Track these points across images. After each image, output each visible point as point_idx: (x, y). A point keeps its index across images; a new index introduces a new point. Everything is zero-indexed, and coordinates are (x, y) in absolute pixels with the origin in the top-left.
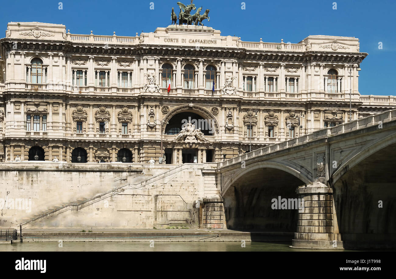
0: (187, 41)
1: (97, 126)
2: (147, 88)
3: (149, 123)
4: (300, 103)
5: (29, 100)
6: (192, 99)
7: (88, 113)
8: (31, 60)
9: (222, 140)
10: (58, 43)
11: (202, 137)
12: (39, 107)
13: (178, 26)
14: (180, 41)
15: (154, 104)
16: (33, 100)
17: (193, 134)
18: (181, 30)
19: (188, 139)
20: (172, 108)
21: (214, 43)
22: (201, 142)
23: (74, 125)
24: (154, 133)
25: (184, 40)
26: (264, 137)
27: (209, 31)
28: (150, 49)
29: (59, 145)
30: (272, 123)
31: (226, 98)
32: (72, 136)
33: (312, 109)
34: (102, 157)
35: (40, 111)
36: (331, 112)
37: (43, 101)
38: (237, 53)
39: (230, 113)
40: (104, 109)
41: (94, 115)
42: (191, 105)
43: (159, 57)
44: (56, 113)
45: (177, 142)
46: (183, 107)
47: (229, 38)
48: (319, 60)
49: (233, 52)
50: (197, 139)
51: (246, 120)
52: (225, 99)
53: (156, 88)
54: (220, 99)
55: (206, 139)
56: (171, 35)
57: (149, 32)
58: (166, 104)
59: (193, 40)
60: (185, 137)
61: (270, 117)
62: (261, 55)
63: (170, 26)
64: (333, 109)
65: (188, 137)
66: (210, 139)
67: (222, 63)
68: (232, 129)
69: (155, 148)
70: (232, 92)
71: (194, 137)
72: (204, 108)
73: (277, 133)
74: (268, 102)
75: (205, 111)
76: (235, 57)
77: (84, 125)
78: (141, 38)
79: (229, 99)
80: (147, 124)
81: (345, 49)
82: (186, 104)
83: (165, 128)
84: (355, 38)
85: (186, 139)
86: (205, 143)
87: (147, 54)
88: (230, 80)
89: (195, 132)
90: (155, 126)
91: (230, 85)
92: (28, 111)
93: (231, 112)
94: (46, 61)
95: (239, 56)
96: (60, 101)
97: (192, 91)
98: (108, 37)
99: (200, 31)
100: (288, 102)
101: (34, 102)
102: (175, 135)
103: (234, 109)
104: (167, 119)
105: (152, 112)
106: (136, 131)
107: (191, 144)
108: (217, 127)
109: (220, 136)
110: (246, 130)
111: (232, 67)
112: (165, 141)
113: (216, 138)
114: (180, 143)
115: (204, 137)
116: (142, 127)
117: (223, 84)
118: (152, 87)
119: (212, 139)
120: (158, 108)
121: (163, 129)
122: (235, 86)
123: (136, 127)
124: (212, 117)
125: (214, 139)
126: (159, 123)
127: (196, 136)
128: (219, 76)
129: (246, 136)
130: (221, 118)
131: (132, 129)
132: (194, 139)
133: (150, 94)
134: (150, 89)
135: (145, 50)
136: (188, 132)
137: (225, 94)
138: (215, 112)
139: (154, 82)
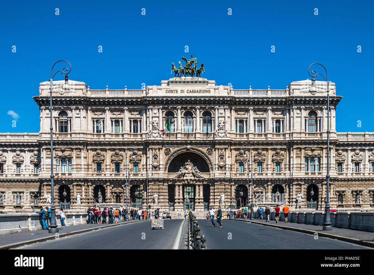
0: (185, 91)
1: (113, 166)
2: (151, 133)
3: (153, 163)
4: (284, 142)
5: (57, 147)
6: (189, 142)
7: (105, 155)
8: (58, 113)
9: (216, 177)
10: (77, 98)
11: (198, 175)
12: (64, 153)
13: (178, 79)
14: (179, 91)
15: (157, 147)
16: (60, 147)
17: (191, 171)
18: (180, 82)
19: (186, 176)
20: (173, 150)
21: (208, 92)
22: (197, 179)
23: (94, 166)
24: (158, 172)
25: (182, 91)
26: (253, 172)
27: (204, 82)
28: (153, 100)
29: (81, 184)
30: (260, 160)
31: (218, 140)
32: (92, 175)
33: (294, 147)
34: (118, 193)
35: (65, 156)
36: (310, 149)
37: (67, 147)
38: (227, 101)
40: (118, 152)
41: (110, 157)
42: (189, 147)
43: (161, 107)
44: (78, 157)
45: (176, 179)
46: (183, 149)
47: (221, 87)
48: (299, 104)
49: (224, 100)
50: (194, 176)
51: (238, 158)
53: (159, 133)
54: (213, 141)
55: (202, 175)
56: (172, 87)
57: (153, 85)
58: (167, 147)
59: (190, 91)
60: (184, 175)
61: (258, 155)
62: (250, 101)
63: (171, 79)
64: (312, 146)
65: (186, 175)
66: (206, 176)
67: (215, 109)
68: (224, 167)
69: (158, 185)
70: (224, 134)
71: (191, 175)
72: (200, 149)
73: (264, 168)
74: (256, 142)
75: (202, 152)
76: (226, 104)
77: (103, 166)
78: (147, 91)
79: (220, 141)
80: (152, 165)
81: (323, 93)
82: (185, 147)
83: (168, 167)
84: (333, 82)
85: (185, 176)
86: (201, 179)
87: (151, 104)
88: (222, 124)
89: (193, 170)
90: (159, 166)
92: (57, 156)
93: (223, 152)
94: (70, 114)
95: (229, 103)
96: (82, 147)
97: (191, 134)
98: (120, 91)
99: (196, 82)
100: (273, 142)
101: (61, 148)
102: (177, 173)
103: (225, 149)
104: (169, 159)
105: (156, 154)
106: (145, 170)
107: (189, 181)
108: (212, 165)
109: (214, 173)
110: (238, 167)
111: (224, 113)
112: (167, 178)
113: (211, 175)
114: (179, 180)
115: (199, 174)
116: (148, 167)
117: (217, 128)
118: (155, 133)
119: (208, 176)
120: (161, 150)
121: (166, 168)
122: (226, 129)
123: (145, 167)
124: (207, 157)
125: (210, 175)
126: (163, 163)
127: (193, 173)
128: (214, 120)
129: (237, 172)
130: (215, 157)
131: (141, 169)
132: (192, 176)
133: (154, 139)
134: (154, 135)
135: (149, 101)
136: (187, 170)
137: (217, 136)
138: (210, 152)
139: (157, 128)
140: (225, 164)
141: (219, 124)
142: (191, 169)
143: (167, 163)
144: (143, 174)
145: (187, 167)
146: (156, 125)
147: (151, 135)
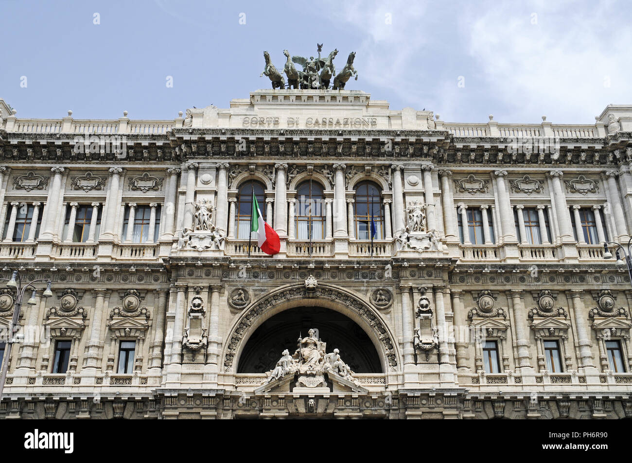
0: (302, 122)
2: (188, 238)
3: (187, 337)
6: (312, 266)
7: (26, 314)
9: (407, 387)
14: (283, 123)
15: (204, 282)
17: (319, 368)
19: (302, 385)
20: (256, 293)
21: (370, 125)
22: (341, 394)
24: (203, 369)
25: (293, 122)
26: (533, 372)
28: (202, 140)
30: (552, 329)
31: (408, 260)
38: (431, 145)
39: (424, 302)
43: (226, 162)
45: (267, 395)
46: (291, 291)
47: (409, 112)
49: (419, 142)
50: (331, 384)
51: (477, 322)
52: (406, 264)
53: (213, 238)
54: (392, 264)
55: (357, 382)
56: (261, 111)
58: (240, 283)
59: (317, 121)
60: (296, 379)
61: (542, 313)
62: (496, 150)
65: (301, 379)
66: (373, 384)
67: (394, 171)
68: (435, 351)
70: (426, 243)
71: (321, 379)
72: (351, 290)
73: (570, 359)
75: (355, 301)
76: (427, 155)
79: (417, 263)
80: (181, 343)
82: (296, 281)
83: (237, 353)
85: (297, 384)
86: (356, 395)
87: (194, 153)
88: (418, 212)
89: (325, 363)
90: (206, 347)
91: (419, 227)
93: (426, 299)
95: (435, 152)
97: (318, 245)
102: (268, 373)
103: (435, 290)
104: (242, 325)
105: (199, 305)
106: (157, 363)
107: (312, 402)
108: (391, 347)
109: (399, 373)
110: (478, 354)
111: (420, 182)
112: (231, 392)
113: (391, 381)
114: (277, 399)
115: (350, 378)
116: (167, 351)
117: (401, 225)
118: (202, 236)
119: (379, 384)
120: (215, 295)
121: (230, 356)
122: (431, 228)
123: (157, 351)
124: (374, 318)
125: (385, 382)
126: (220, 338)
127: (326, 375)
128: (390, 204)
129: (480, 371)
130: (400, 318)
131: (145, 360)
132: (321, 385)
133: (196, 255)
134: (195, 242)
135: (188, 143)
136: (304, 362)
137: (406, 249)
138: (384, 302)
139: (208, 223)
140: (436, 341)
141: (410, 212)
142: (320, 361)
143: (235, 340)
144: (146, 379)
145: (305, 351)
146: (205, 214)
147: (186, 242)
